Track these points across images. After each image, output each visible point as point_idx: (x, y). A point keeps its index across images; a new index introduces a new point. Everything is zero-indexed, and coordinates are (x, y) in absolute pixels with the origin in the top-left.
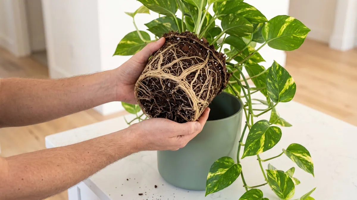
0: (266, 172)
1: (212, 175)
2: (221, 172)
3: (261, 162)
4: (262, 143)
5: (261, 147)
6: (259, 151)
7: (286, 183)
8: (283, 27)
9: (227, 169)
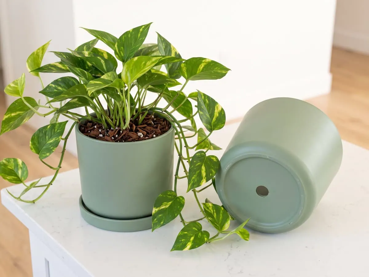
0: (202, 206)
1: (157, 210)
2: (165, 206)
3: (196, 193)
4: (204, 174)
5: (203, 179)
6: (203, 181)
7: (221, 215)
8: (201, 66)
9: (170, 203)
